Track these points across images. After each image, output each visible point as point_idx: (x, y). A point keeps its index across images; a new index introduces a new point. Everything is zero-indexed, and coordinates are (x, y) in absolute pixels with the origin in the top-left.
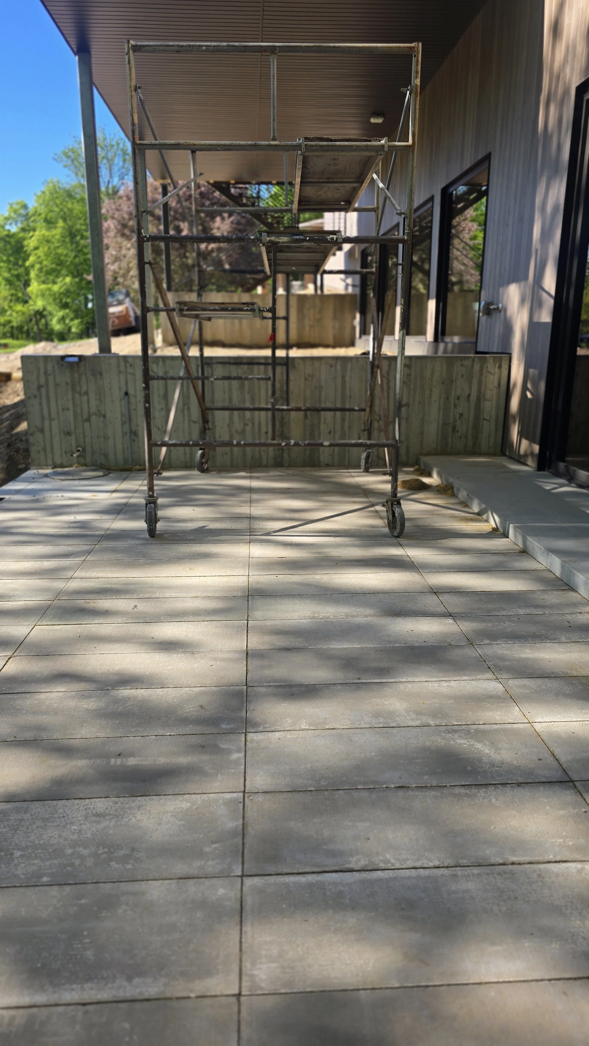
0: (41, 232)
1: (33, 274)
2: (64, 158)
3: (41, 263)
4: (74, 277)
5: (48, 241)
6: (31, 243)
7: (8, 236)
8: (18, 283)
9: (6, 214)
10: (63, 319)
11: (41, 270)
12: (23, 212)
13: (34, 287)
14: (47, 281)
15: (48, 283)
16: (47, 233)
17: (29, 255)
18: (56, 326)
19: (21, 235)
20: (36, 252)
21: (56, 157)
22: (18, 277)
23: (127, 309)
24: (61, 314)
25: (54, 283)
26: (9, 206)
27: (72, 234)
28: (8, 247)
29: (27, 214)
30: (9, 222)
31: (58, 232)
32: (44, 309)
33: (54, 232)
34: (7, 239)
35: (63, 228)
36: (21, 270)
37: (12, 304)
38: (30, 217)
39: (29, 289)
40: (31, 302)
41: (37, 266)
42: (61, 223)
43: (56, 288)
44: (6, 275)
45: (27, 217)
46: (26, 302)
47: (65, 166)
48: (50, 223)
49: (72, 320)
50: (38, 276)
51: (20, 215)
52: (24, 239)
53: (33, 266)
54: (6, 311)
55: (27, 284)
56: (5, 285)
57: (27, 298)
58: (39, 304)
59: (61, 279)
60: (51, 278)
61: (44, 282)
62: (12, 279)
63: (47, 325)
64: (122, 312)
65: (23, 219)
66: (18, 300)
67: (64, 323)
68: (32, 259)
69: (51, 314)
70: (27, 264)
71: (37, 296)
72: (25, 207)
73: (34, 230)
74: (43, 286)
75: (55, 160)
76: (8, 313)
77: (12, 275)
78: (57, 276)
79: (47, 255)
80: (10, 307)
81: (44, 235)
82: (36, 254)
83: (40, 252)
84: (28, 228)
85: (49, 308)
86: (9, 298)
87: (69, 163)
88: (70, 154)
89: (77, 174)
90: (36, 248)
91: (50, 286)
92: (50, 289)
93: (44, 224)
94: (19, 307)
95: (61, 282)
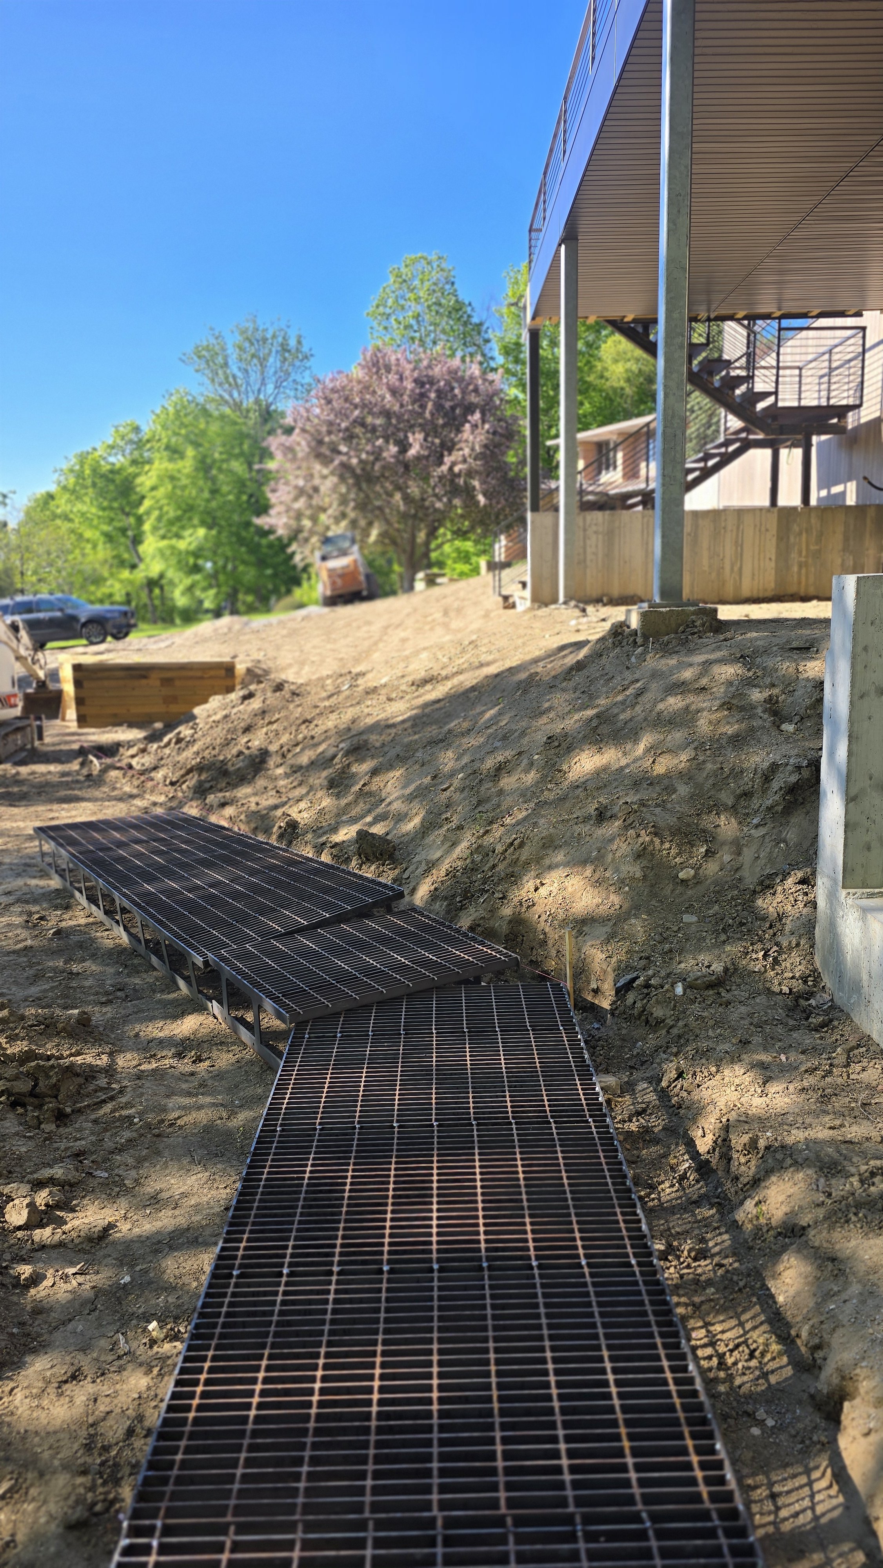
0: (160, 465)
1: (147, 527)
2: (195, 358)
3: (161, 508)
4: (210, 527)
5: (172, 478)
6: (145, 481)
7: (112, 471)
8: (122, 540)
9: (110, 442)
10: (190, 589)
11: (159, 519)
12: (133, 436)
13: (150, 545)
14: (169, 535)
15: (170, 538)
16: (171, 466)
17: (143, 497)
18: (180, 600)
19: (131, 470)
20: (154, 493)
21: (184, 358)
22: (123, 531)
23: (355, 561)
24: (188, 581)
25: (178, 536)
26: (113, 429)
27: (204, 466)
28: (112, 487)
29: (140, 440)
30: (114, 451)
31: (187, 465)
32: (162, 576)
33: (180, 464)
34: (111, 476)
35: (194, 457)
36: (132, 520)
37: (114, 570)
38: (144, 445)
39: (141, 549)
40: (142, 566)
41: (156, 513)
42: (190, 452)
43: (182, 545)
44: (106, 528)
45: (139, 445)
46: (133, 567)
47: (197, 371)
48: (175, 452)
49: (204, 589)
50: (155, 529)
51: (131, 442)
52: (137, 475)
53: (148, 513)
54: (105, 580)
55: (137, 540)
56: (105, 543)
57: (136, 560)
58: (155, 568)
59: (190, 531)
60: (174, 529)
61: (163, 537)
62: (114, 533)
63: (163, 598)
64: (348, 566)
65: (134, 446)
66: (122, 563)
67: (192, 594)
68: (147, 503)
69: (171, 583)
70: (142, 510)
71: (153, 557)
72: (137, 429)
73: (150, 462)
74: (164, 543)
75: (183, 361)
76: (109, 583)
77: (115, 528)
78: (183, 528)
79: (170, 496)
80: (112, 575)
81: (166, 470)
82: (153, 497)
83: (161, 492)
84: (141, 460)
85: (171, 574)
86: (110, 561)
87: (203, 365)
88: (204, 353)
89: (213, 381)
90: (153, 488)
91: (174, 541)
92: (173, 548)
93: (165, 454)
94: (126, 574)
95: (191, 535)
